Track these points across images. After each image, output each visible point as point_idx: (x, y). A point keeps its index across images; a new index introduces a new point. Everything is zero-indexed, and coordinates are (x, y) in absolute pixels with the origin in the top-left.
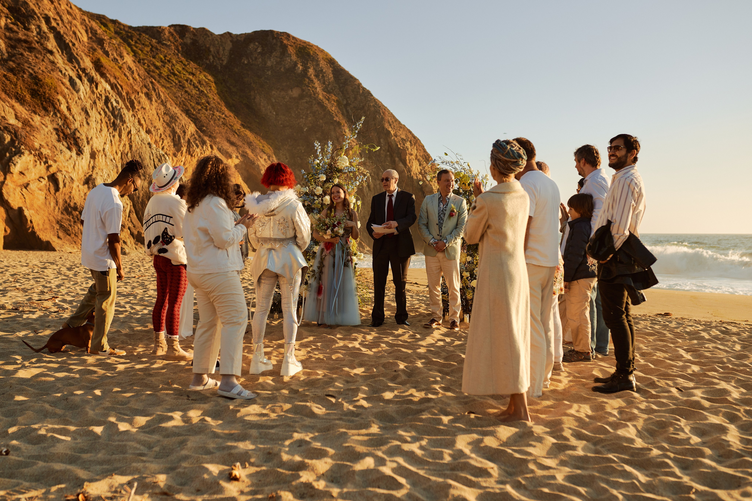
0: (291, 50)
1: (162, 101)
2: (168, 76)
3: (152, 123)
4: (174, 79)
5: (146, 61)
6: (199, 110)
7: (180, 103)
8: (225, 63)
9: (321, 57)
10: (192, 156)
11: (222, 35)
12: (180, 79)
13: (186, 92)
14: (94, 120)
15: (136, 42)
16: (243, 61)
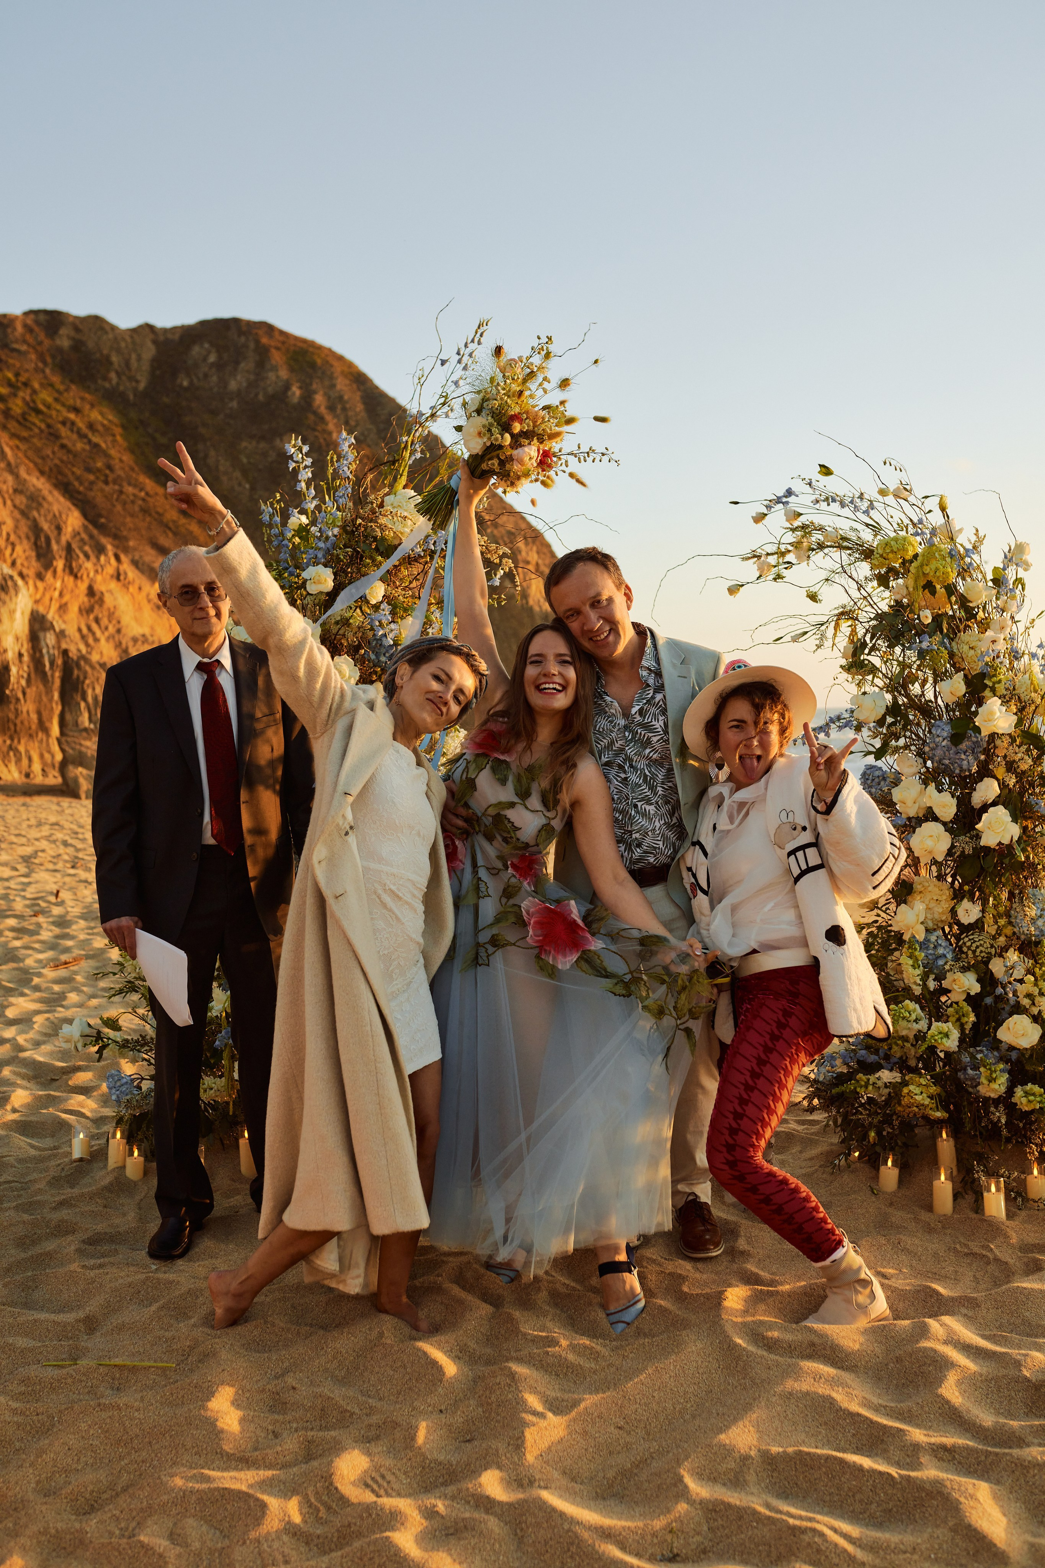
0: (277, 357)
1: (9, 464)
2: (24, 415)
4: (37, 421)
6: (92, 483)
7: (51, 470)
8: (142, 386)
9: (339, 369)
10: (76, 577)
11: (134, 331)
12: (49, 421)
13: (63, 446)
16: (179, 381)
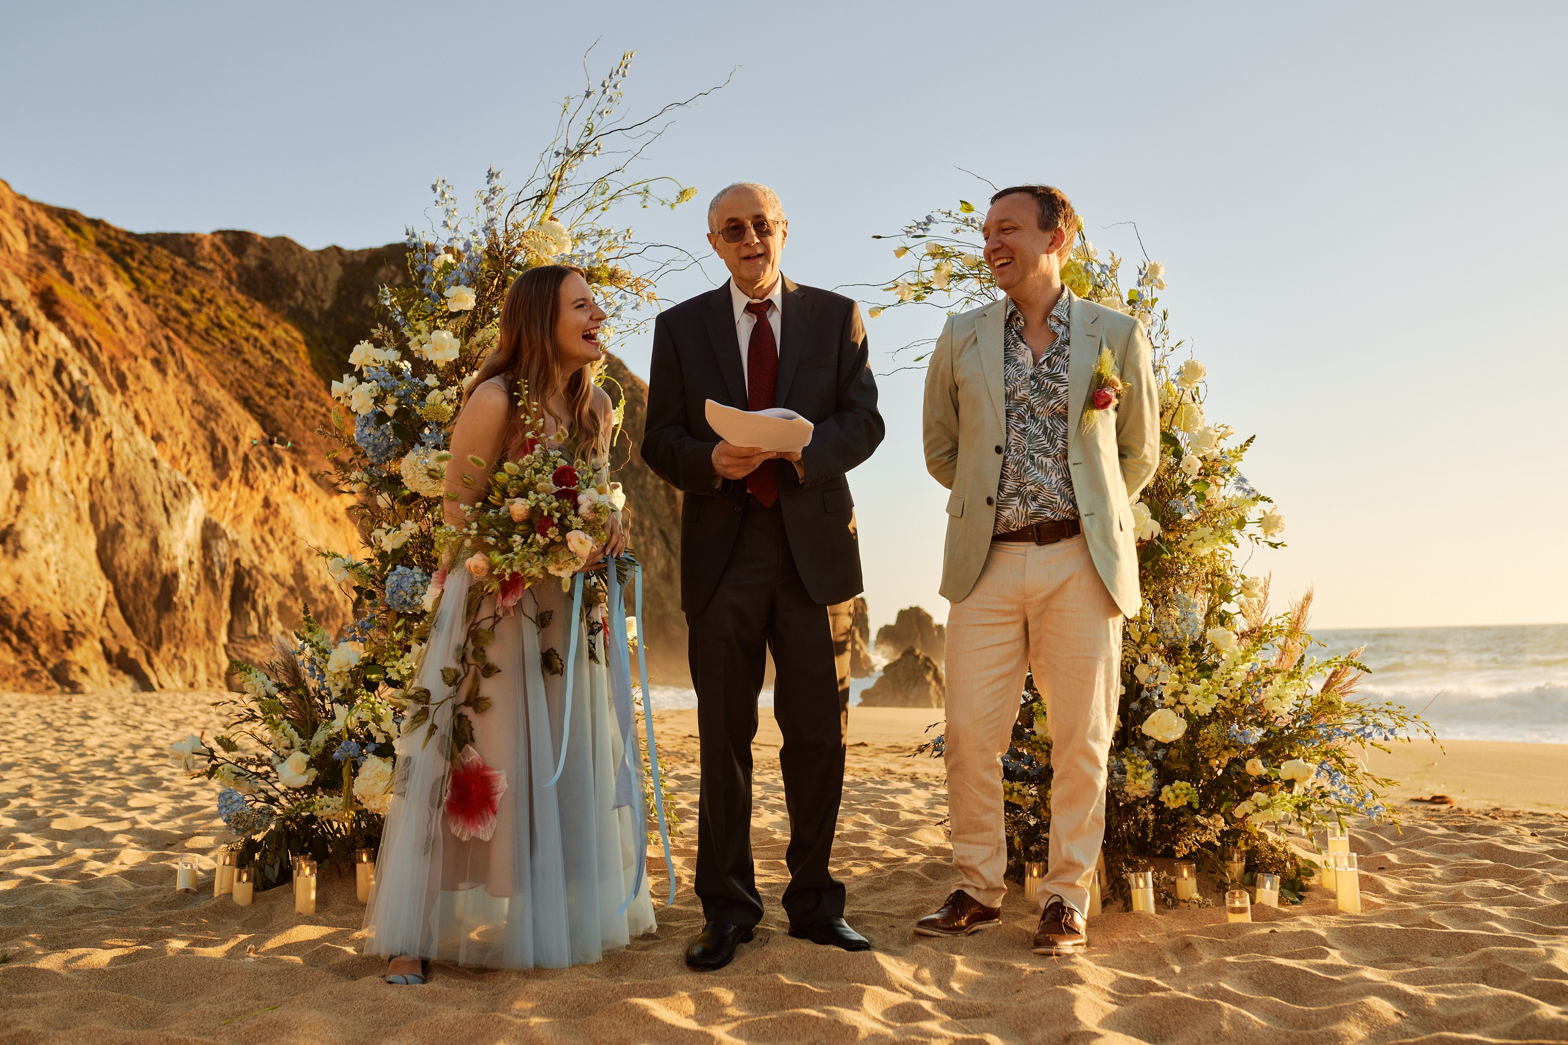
1: (189, 376)
2: (207, 330)
3: (165, 422)
4: (219, 336)
5: (160, 301)
6: (272, 398)
7: (232, 384)
8: (327, 305)
10: (252, 488)
11: (322, 252)
12: (232, 336)
13: (245, 361)
14: (28, 407)
15: (141, 263)
16: (364, 302)
